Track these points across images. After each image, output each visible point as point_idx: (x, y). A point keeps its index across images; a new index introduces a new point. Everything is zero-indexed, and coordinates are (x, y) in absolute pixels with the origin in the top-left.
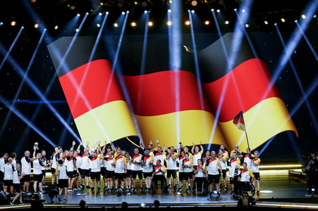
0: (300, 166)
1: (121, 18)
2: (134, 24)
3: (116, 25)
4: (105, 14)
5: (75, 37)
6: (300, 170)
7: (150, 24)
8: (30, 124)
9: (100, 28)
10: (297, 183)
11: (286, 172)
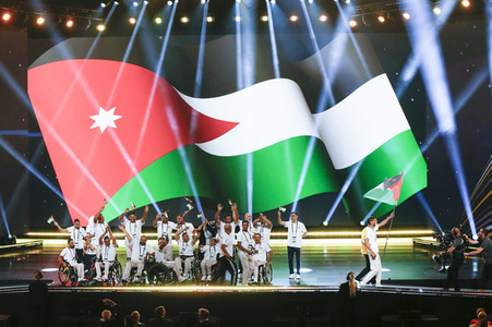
0: (431, 232)
1: (167, 9)
2: (185, 20)
3: (158, 21)
4: (142, 4)
5: (97, 39)
6: (431, 239)
7: (210, 19)
8: (29, 167)
9: (135, 25)
10: (425, 258)
11: (409, 242)
